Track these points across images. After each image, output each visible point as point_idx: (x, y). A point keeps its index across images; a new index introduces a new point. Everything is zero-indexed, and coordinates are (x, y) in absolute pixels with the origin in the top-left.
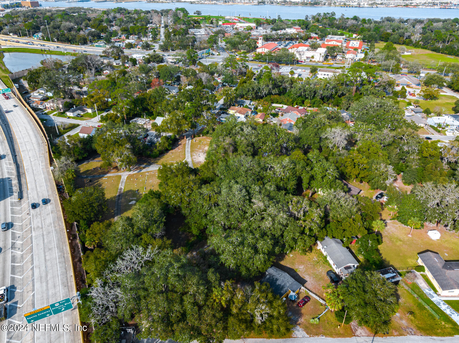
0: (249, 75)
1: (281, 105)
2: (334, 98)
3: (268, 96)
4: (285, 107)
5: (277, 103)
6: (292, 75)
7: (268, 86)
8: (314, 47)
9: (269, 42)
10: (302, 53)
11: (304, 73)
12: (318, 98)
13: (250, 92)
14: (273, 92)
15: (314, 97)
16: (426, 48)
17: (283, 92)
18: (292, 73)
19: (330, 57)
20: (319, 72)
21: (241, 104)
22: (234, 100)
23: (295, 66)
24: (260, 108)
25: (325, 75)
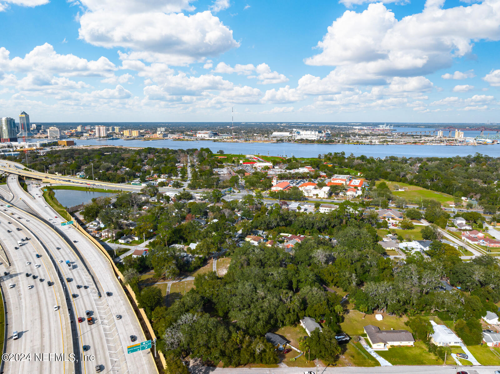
0: (263, 210)
1: (287, 234)
2: (328, 228)
3: (277, 227)
4: (290, 235)
5: (284, 232)
6: (299, 210)
7: (276, 219)
8: (321, 186)
9: (283, 181)
10: (309, 191)
11: (310, 208)
12: (315, 228)
13: (263, 225)
14: (281, 224)
15: (312, 228)
16: (418, 186)
17: (288, 224)
18: (299, 208)
19: (333, 194)
20: (320, 208)
21: (256, 233)
22: (250, 230)
23: (302, 202)
24: (270, 236)
25: (325, 210)
